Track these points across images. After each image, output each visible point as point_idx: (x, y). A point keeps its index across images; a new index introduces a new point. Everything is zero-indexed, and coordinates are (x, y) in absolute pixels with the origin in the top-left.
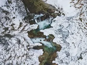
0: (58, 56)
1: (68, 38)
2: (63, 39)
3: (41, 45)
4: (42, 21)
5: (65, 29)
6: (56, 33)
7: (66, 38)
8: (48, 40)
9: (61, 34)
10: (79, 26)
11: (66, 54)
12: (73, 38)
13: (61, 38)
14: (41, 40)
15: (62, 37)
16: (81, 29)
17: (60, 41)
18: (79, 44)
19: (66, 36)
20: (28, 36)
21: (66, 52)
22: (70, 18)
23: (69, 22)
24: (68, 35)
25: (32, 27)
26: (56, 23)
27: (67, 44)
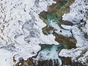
0: (48, 7)
1: (28, 20)
2: (34, 21)
3: (62, 25)
4: (51, 60)
5: (25, 33)
6: (39, 34)
7: (30, 21)
8: (51, 28)
9: (33, 28)
10: (4, 27)
11: (38, 3)
12: (22, 16)
13: (36, 24)
14: (61, 31)
15: (34, 24)
16: (5, 20)
17: (38, 21)
18: (19, 4)
19: (30, 23)
20: (76, 41)
21: (37, 7)
22: (9, 48)
23: (13, 42)
24: (25, 23)
25: (70, 54)
26: (33, 48)
27: (31, 14)
